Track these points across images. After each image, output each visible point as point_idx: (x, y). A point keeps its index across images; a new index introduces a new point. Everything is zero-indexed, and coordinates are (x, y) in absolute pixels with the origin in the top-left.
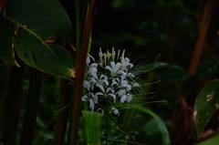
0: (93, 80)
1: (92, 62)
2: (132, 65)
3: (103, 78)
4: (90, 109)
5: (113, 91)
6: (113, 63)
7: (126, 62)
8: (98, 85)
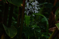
0: (28, 7)
1: (27, 2)
2: (38, 3)
3: (30, 7)
4: (27, 15)
5: (33, 10)
6: (33, 2)
7: (36, 2)
8: (29, 8)
